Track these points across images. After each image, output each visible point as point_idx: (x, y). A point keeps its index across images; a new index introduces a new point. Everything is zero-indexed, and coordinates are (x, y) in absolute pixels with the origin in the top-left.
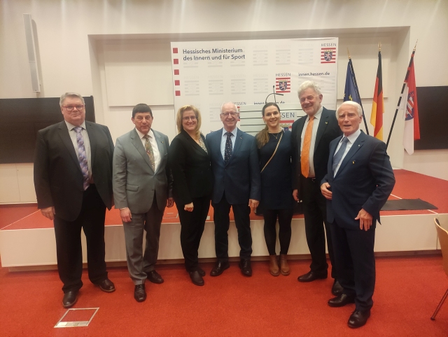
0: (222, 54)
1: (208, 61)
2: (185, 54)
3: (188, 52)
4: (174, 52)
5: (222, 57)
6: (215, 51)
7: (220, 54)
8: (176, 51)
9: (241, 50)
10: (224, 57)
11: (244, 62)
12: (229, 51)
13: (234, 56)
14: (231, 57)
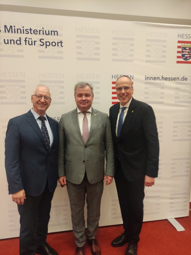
0: (23, 36)
5: (23, 42)
6: (9, 29)
7: (19, 35)
9: (55, 33)
10: (26, 41)
11: (61, 52)
12: (35, 32)
13: (44, 41)
14: (38, 43)
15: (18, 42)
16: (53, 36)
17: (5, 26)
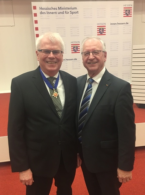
0: (64, 11)
1: (56, 15)
2: (41, 10)
3: (43, 9)
4: (34, 9)
5: (64, 13)
6: (60, 8)
7: (63, 10)
8: (35, 8)
9: (76, 8)
10: (65, 12)
11: (78, 16)
12: (69, 9)
13: (72, 12)
14: (70, 13)
15: (63, 13)
16: (75, 10)
17: (59, 7)
